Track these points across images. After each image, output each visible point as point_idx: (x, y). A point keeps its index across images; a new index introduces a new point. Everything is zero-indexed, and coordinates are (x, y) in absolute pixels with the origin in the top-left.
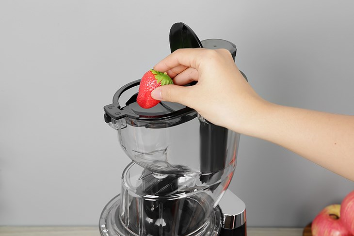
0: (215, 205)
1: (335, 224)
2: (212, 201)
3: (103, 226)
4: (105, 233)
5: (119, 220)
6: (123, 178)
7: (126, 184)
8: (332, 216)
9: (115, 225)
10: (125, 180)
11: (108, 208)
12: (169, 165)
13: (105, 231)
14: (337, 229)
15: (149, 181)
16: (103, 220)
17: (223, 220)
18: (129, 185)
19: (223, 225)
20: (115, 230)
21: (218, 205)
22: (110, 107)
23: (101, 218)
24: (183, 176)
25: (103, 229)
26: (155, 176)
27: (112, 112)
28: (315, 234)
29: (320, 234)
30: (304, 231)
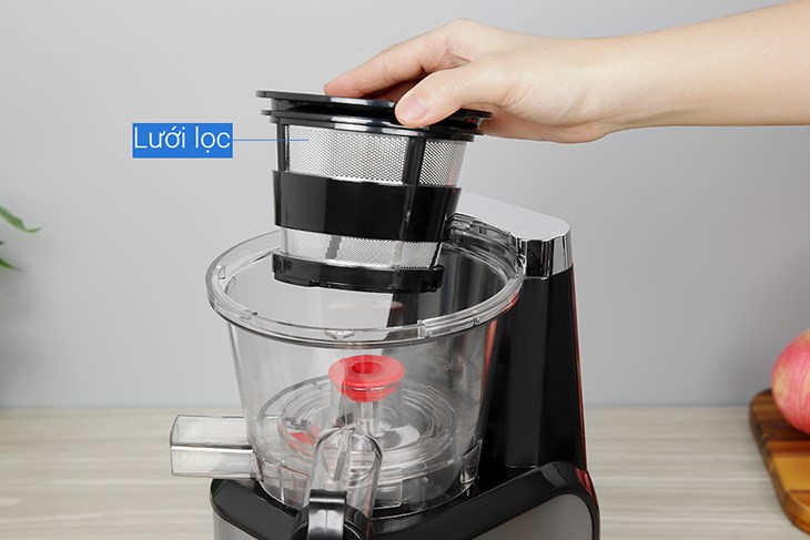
28: (780, 389)
29: (793, 385)
30: (753, 404)
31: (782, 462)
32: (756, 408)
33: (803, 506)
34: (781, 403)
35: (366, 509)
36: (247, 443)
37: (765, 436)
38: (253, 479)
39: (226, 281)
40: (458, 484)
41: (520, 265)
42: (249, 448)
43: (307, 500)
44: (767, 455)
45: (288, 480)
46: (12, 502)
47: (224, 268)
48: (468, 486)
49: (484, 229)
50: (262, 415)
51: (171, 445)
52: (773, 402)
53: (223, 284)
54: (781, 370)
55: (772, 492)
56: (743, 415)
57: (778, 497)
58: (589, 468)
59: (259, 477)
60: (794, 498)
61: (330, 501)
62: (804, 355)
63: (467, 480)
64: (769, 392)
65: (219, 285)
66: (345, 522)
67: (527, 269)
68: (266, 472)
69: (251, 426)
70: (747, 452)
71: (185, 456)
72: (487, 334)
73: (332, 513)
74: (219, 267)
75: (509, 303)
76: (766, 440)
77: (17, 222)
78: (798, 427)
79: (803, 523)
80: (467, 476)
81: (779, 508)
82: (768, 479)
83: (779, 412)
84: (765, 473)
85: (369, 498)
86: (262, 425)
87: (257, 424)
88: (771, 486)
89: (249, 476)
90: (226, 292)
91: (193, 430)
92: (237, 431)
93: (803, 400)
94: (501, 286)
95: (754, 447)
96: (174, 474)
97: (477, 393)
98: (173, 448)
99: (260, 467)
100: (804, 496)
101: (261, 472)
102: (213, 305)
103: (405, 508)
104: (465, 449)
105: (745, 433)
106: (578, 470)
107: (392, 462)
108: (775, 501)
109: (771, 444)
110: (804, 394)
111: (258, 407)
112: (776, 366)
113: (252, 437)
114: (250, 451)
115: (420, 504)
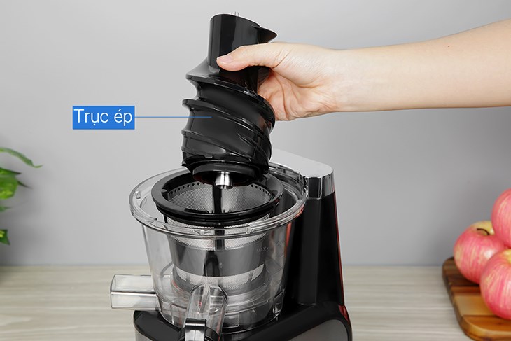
1: (486, 241)
8: (480, 231)
28: (459, 257)
29: (466, 256)
30: (444, 265)
31: (459, 299)
32: (446, 268)
33: (471, 324)
34: (459, 265)
35: (218, 329)
36: (153, 291)
37: (450, 284)
38: (157, 311)
39: (141, 200)
40: (271, 314)
41: (305, 191)
42: (154, 293)
43: (185, 324)
44: (452, 294)
45: (176, 311)
46: (26, 319)
47: (139, 192)
48: (277, 315)
49: (285, 170)
50: (162, 275)
51: (111, 291)
52: (454, 264)
53: (139, 201)
54: (459, 246)
55: (454, 316)
56: (439, 271)
57: (458, 319)
58: (345, 305)
59: (160, 310)
60: (466, 319)
61: (197, 325)
62: (472, 238)
63: (277, 311)
64: (452, 259)
65: (137, 203)
66: (205, 337)
67: (309, 193)
68: (164, 306)
69: (155, 281)
70: (441, 293)
71: (119, 297)
72: (286, 230)
73: (198, 332)
74: (137, 192)
75: (299, 212)
76: (451, 286)
77: (29, 162)
78: (468, 278)
79: (471, 334)
80: (276, 309)
81: (457, 325)
82: (452, 308)
83: (458, 270)
84: (451, 305)
85: (219, 323)
86: (162, 280)
87: (159, 279)
88: (453, 312)
89: (154, 309)
90: (140, 207)
91: (123, 283)
92: (147, 283)
93: (471, 264)
94: (294, 203)
95: (445, 290)
96: (113, 308)
97: (282, 262)
98: (112, 293)
99: (160, 305)
100: (471, 318)
101: (161, 307)
102: (133, 213)
103: (241, 327)
104: (275, 294)
105: (440, 281)
106: (340, 306)
107: (234, 302)
108: (456, 322)
109: (454, 289)
110: (471, 261)
111: (159, 271)
112: (456, 245)
113: (156, 287)
114: (155, 295)
115: (250, 325)
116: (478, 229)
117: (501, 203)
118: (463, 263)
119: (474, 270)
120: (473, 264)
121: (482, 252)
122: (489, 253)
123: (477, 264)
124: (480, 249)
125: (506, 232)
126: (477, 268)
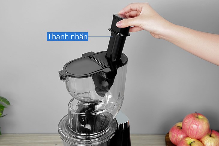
0: (114, 118)
1: (180, 132)
2: (112, 116)
3: (60, 128)
4: (60, 131)
5: (67, 126)
6: (69, 105)
7: (70, 108)
8: (179, 128)
9: (65, 128)
10: (70, 106)
11: (62, 120)
12: (91, 99)
13: (60, 130)
14: (181, 134)
15: (81, 107)
16: (60, 126)
17: (117, 126)
18: (71, 108)
19: (118, 128)
20: (65, 130)
21: (115, 119)
22: (61, 71)
23: (59, 125)
24: (98, 104)
25: (60, 129)
26: (84, 104)
27: (62, 74)
28: (170, 136)
32: (167, 137)
54: (170, 132)
62: (175, 130)
116: (178, 127)
117: (186, 120)
118: (172, 139)
119: (175, 142)
120: (175, 140)
121: (178, 136)
122: (181, 136)
123: (177, 140)
124: (178, 135)
125: (186, 131)
126: (177, 141)
